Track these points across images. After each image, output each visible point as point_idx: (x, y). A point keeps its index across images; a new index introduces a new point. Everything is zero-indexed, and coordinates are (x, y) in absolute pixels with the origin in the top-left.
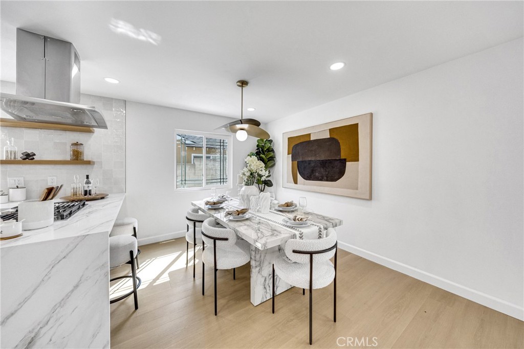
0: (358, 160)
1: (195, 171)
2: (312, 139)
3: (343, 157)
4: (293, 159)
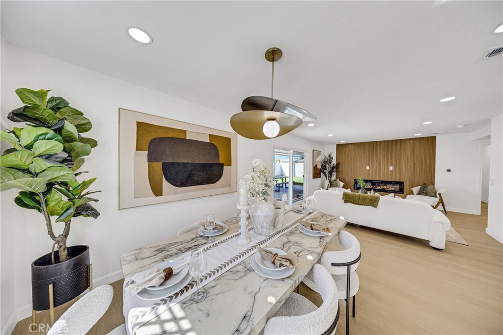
0: (231, 165)
2: (188, 137)
3: (221, 162)
4: (152, 158)
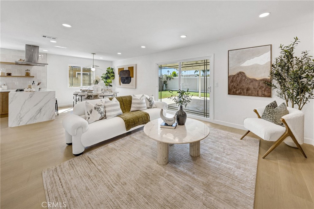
1: (78, 81)
2: (124, 70)
3: (131, 76)
4: (120, 76)
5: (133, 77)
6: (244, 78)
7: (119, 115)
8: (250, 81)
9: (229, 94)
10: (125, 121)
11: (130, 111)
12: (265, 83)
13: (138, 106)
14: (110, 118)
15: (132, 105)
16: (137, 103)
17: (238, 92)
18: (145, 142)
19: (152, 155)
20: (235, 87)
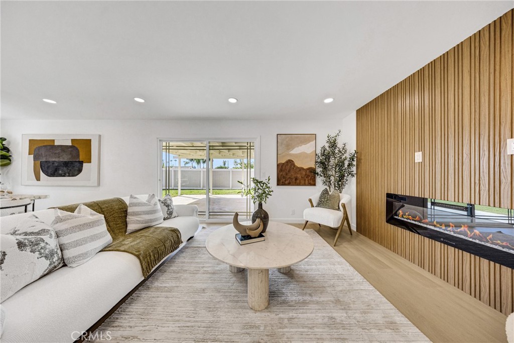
2: (56, 144)
3: (81, 160)
4: (35, 159)
5: (90, 162)
6: (292, 167)
7: (105, 248)
8: (298, 170)
9: (278, 185)
10: (138, 256)
11: (126, 231)
12: (311, 172)
13: (147, 217)
14: (85, 261)
15: (130, 218)
16: (144, 212)
17: (287, 182)
18: (194, 285)
19: (230, 301)
20: (284, 177)
